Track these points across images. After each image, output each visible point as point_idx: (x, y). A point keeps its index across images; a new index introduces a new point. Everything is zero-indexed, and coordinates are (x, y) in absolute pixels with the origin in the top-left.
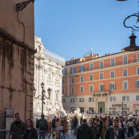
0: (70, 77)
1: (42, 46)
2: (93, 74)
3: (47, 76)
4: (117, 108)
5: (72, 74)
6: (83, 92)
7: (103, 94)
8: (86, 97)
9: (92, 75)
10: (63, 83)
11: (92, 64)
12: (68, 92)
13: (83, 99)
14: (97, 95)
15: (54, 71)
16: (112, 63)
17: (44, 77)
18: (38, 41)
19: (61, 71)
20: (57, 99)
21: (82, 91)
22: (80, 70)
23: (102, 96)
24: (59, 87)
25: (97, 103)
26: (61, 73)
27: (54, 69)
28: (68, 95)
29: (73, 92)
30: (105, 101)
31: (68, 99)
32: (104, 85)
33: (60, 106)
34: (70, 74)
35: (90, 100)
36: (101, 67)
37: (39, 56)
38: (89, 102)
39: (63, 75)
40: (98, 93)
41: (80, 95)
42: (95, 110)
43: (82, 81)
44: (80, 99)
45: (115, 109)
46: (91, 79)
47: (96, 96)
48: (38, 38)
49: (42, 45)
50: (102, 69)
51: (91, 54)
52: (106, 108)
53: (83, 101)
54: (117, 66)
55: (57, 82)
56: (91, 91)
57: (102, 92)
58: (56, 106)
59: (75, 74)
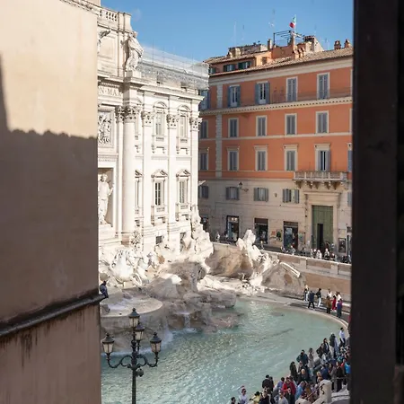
1: (134, 44)
2: (296, 114)
3: (150, 131)
5: (229, 106)
6: (263, 169)
7: (326, 183)
8: (276, 188)
9: (293, 118)
10: (203, 134)
11: (294, 81)
12: (219, 167)
13: (266, 191)
14: (309, 183)
15: (173, 112)
17: (140, 137)
18: (121, 27)
19: (195, 107)
20: (182, 200)
21: (261, 167)
22: (256, 95)
23: (322, 188)
24: (190, 158)
25: (310, 208)
26: (196, 114)
27: (175, 106)
28: (219, 175)
29: (233, 166)
30: (335, 205)
32: (330, 152)
33: (193, 221)
34: (224, 107)
35: (287, 196)
36: (321, 94)
37: (125, 79)
38: (284, 201)
39: (200, 120)
40: (311, 179)
41: (255, 177)
42: (301, 228)
43: (262, 132)
44: (256, 191)
46: (291, 131)
47: (305, 187)
48: (121, 15)
49: (135, 40)
50: (325, 101)
51: (292, 39)
52: (335, 226)
53: (266, 199)
55: (183, 145)
56: (291, 167)
57: (323, 174)
58: (179, 224)
59: (241, 109)
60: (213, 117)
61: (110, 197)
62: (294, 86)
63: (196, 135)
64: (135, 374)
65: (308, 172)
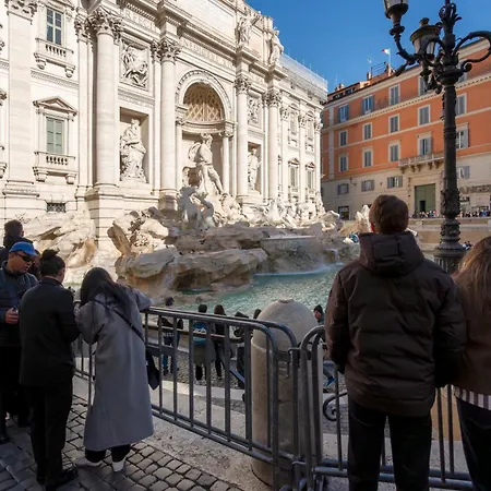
0: (336, 131)
1: (276, 41)
2: (398, 115)
3: (286, 125)
4: (474, 197)
5: (339, 122)
6: (370, 165)
7: (430, 164)
9: (396, 118)
11: (396, 89)
13: (372, 182)
14: (413, 167)
15: (303, 114)
17: (280, 128)
18: (266, 28)
19: (318, 115)
20: (310, 186)
21: (368, 163)
22: (362, 108)
23: (425, 169)
24: (315, 155)
25: (413, 190)
26: (319, 120)
28: (332, 177)
29: (343, 167)
31: (331, 188)
32: (432, 139)
33: (318, 204)
34: (335, 123)
35: (392, 182)
36: (422, 92)
37: (270, 68)
38: (388, 187)
39: (321, 125)
40: (415, 163)
41: (362, 172)
43: (368, 136)
44: (364, 183)
45: (468, 200)
46: (394, 129)
47: (409, 171)
48: (265, 19)
49: (277, 37)
50: (426, 96)
53: (372, 188)
54: (475, 80)
55: (310, 142)
56: (395, 158)
57: (426, 157)
58: (308, 205)
62: (397, 93)
63: (318, 136)
65: (412, 158)
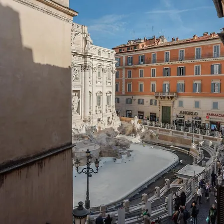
1: (89, 39)
2: (156, 68)
3: (95, 75)
4: (186, 116)
5: (128, 65)
7: (168, 97)
8: (147, 99)
9: (155, 70)
10: (117, 77)
11: (155, 54)
12: (124, 90)
13: (143, 100)
14: (161, 97)
15: (105, 67)
16: (180, 55)
17: (91, 78)
18: (84, 31)
19: (114, 65)
20: (108, 104)
21: (141, 90)
23: (166, 99)
24: (112, 86)
25: (161, 107)
26: (114, 68)
27: (105, 65)
28: (124, 93)
29: (129, 90)
30: (171, 106)
31: (123, 99)
33: (113, 112)
34: (126, 65)
36: (166, 60)
37: (85, 53)
38: (150, 105)
39: (116, 70)
40: (162, 95)
41: (138, 94)
42: (157, 116)
43: (141, 75)
44: (139, 100)
45: (184, 117)
46: (153, 75)
47: (159, 98)
48: (83, 27)
49: (89, 37)
50: (168, 63)
53: (143, 103)
55: (109, 81)
56: (153, 90)
58: (107, 113)
59: (133, 66)
60: (122, 69)
61: (79, 102)
62: (155, 57)
64: (88, 176)
65: (161, 92)
